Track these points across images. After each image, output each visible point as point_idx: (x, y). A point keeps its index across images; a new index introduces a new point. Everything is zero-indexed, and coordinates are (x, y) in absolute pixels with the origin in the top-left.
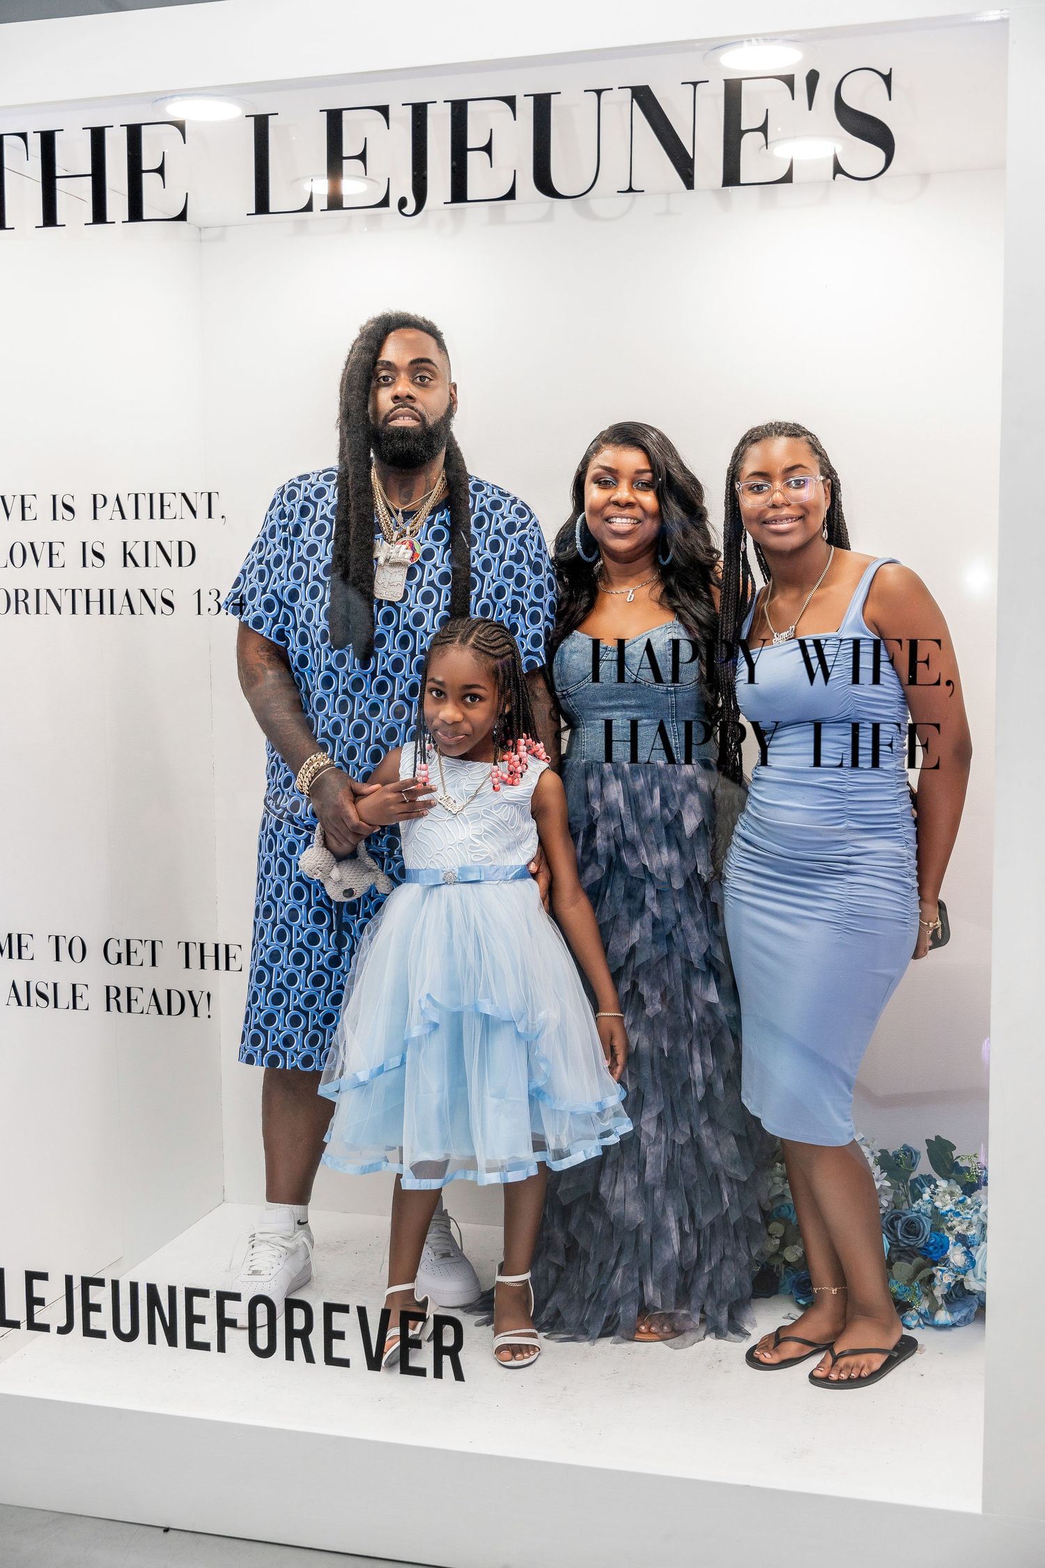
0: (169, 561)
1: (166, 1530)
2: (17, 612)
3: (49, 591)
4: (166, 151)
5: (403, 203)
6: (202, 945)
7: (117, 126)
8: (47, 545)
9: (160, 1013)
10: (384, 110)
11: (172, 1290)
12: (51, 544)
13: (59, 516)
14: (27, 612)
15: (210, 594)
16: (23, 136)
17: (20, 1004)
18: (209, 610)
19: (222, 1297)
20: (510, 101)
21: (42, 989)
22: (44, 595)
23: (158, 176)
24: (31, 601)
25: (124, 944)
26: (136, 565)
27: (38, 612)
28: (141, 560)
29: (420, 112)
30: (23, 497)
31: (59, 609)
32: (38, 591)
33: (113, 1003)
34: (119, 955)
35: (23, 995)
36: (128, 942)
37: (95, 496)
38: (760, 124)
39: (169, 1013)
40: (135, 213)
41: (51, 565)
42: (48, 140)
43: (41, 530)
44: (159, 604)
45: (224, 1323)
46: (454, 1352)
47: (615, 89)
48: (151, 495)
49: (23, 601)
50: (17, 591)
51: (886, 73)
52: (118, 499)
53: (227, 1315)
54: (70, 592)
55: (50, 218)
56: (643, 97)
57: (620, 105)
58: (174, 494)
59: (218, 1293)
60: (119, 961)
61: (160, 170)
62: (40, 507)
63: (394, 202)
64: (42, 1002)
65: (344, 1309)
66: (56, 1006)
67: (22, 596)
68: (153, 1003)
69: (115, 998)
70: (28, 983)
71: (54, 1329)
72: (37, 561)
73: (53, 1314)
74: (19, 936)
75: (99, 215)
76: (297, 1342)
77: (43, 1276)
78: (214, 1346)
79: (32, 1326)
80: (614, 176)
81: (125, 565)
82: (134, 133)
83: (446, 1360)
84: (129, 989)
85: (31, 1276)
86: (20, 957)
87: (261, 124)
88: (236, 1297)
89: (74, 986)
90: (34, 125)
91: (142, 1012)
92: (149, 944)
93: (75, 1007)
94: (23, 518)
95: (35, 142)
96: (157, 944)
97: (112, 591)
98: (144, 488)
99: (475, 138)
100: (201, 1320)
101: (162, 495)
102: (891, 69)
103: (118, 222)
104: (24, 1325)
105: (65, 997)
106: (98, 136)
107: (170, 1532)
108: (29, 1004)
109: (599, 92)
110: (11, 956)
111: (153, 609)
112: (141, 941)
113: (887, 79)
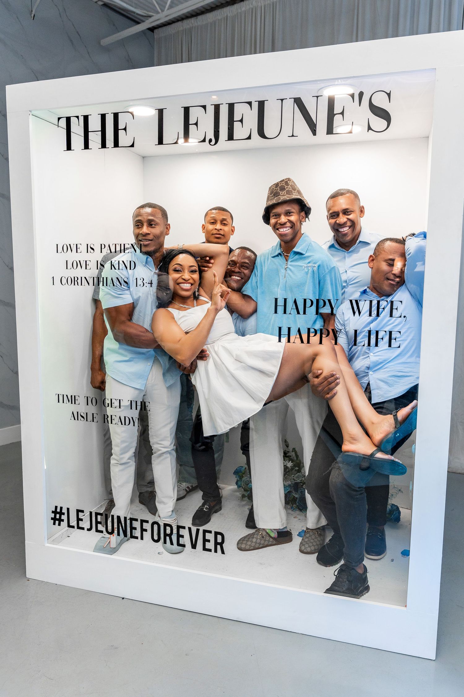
0: (126, 268)
1: (123, 598)
2: (74, 285)
3: (85, 278)
4: (127, 122)
5: (210, 141)
6: (136, 402)
7: (110, 113)
8: (85, 262)
9: (122, 424)
10: (204, 107)
11: (125, 518)
12: (86, 261)
13: (89, 251)
14: (78, 285)
15: (140, 279)
16: (78, 117)
17: (75, 419)
18: (140, 285)
19: (142, 521)
20: (250, 103)
21: (82, 414)
22: (83, 279)
23: (124, 131)
24: (79, 281)
25: (110, 400)
26: (115, 269)
27: (81, 285)
28: (117, 267)
29: (217, 108)
30: (77, 245)
31: (89, 284)
32: (81, 277)
33: (106, 420)
34: (108, 404)
35: (76, 416)
36: (111, 399)
37: (101, 245)
38: (341, 111)
39: (125, 424)
40: (116, 144)
41: (86, 269)
42: (86, 118)
43: (83, 256)
44: (123, 282)
45: (143, 530)
46: (221, 544)
47: (288, 99)
48: (121, 244)
49: (76, 281)
50: (74, 277)
51: (389, 92)
52: (109, 246)
53: (144, 528)
54: (92, 278)
55: (86, 146)
56: (298, 102)
57: (289, 104)
58: (129, 244)
59: (141, 520)
60: (108, 406)
61: (125, 129)
62: (83, 248)
63: (207, 140)
64: (82, 419)
65: (184, 528)
66: (87, 421)
67: (76, 279)
68: (120, 421)
69: (107, 419)
70: (78, 412)
71: (86, 529)
72: (81, 267)
73: (85, 524)
74: (75, 396)
75: (104, 145)
76: (168, 538)
77: (82, 511)
78: (139, 538)
79: (79, 528)
80: (287, 131)
81: (111, 269)
82: (116, 116)
83: (219, 547)
84: (111, 416)
85: (78, 511)
86: (75, 403)
87: (161, 112)
88: (147, 522)
89: (93, 414)
90: (81, 113)
91: (116, 424)
92: (118, 401)
93: (93, 421)
94: (77, 252)
95: (82, 119)
96: (121, 401)
97: (107, 278)
98: (118, 242)
99: (237, 117)
100: (135, 529)
101: (124, 245)
102: (390, 91)
103: (110, 148)
104: (76, 527)
105: (90, 417)
106: (103, 117)
107: (124, 599)
108: (78, 420)
109: (282, 100)
110: (72, 403)
111: (121, 284)
112: (116, 399)
113: (389, 95)
